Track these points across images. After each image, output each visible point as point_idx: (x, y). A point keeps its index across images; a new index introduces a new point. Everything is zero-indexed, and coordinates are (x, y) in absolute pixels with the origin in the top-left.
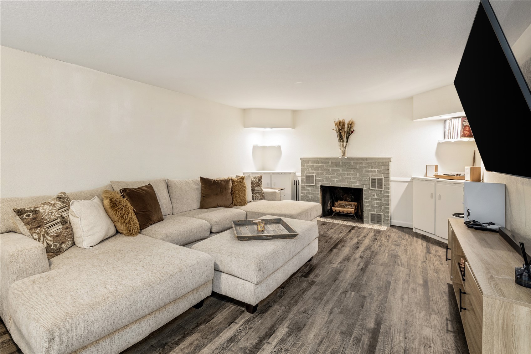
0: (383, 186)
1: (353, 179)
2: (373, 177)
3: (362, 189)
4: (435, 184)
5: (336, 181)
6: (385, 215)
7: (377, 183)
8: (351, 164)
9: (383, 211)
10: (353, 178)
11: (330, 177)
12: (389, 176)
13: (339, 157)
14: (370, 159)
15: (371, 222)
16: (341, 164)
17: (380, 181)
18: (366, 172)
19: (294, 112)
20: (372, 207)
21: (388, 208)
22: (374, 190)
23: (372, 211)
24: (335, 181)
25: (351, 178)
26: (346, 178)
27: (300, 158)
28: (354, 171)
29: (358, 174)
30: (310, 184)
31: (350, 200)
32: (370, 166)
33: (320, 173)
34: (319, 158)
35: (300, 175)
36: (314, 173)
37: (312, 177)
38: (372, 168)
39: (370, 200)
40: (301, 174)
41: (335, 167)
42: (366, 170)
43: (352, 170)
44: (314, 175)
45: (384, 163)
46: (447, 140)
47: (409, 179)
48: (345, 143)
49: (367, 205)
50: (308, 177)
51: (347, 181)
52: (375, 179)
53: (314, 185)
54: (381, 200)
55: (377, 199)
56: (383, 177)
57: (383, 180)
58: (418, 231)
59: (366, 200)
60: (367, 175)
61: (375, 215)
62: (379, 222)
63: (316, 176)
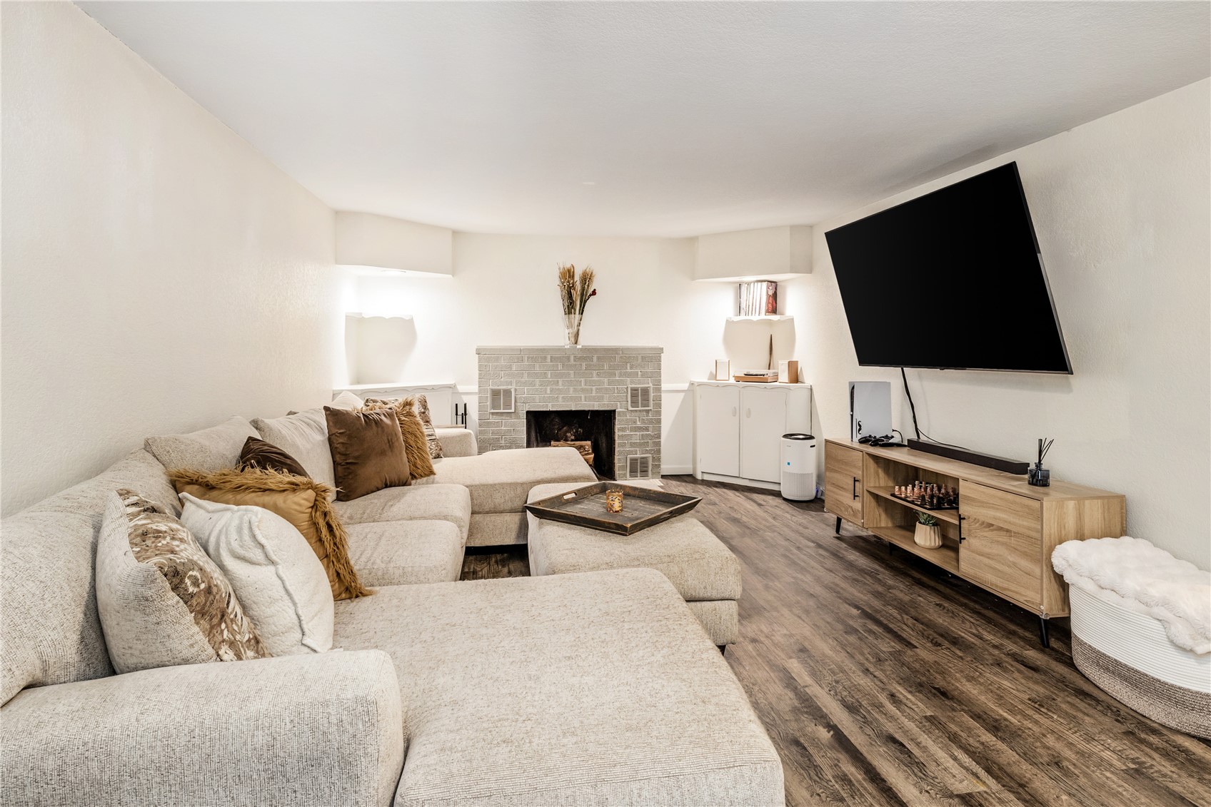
0: (651, 402)
1: (597, 392)
2: (633, 386)
3: (614, 411)
4: (740, 391)
5: (563, 397)
6: (653, 458)
7: (641, 397)
8: (592, 361)
9: (651, 450)
10: (597, 389)
11: (548, 392)
12: (660, 381)
13: (566, 347)
14: (628, 349)
15: (630, 475)
16: (572, 362)
17: (645, 392)
18: (621, 375)
19: (456, 233)
20: (632, 445)
21: (658, 444)
22: (636, 411)
23: (630, 452)
24: (560, 399)
25: (592, 390)
26: (583, 390)
27: (477, 349)
28: (598, 375)
29: (606, 380)
30: (502, 411)
31: (573, 437)
32: (628, 365)
33: (525, 384)
34: (523, 349)
35: (477, 391)
36: (511, 383)
37: (508, 393)
38: (631, 368)
39: (628, 432)
40: (477, 386)
41: (560, 367)
42: (620, 373)
43: (595, 373)
44: (512, 388)
45: (652, 358)
46: (743, 317)
47: (685, 386)
48: (577, 316)
49: (624, 443)
50: (496, 393)
51: (585, 397)
52: (636, 390)
53: (513, 410)
54: (647, 429)
55: (640, 429)
56: (651, 385)
57: (651, 391)
58: (707, 477)
59: (620, 433)
60: (623, 382)
61: (636, 460)
62: (644, 473)
63: (516, 390)
